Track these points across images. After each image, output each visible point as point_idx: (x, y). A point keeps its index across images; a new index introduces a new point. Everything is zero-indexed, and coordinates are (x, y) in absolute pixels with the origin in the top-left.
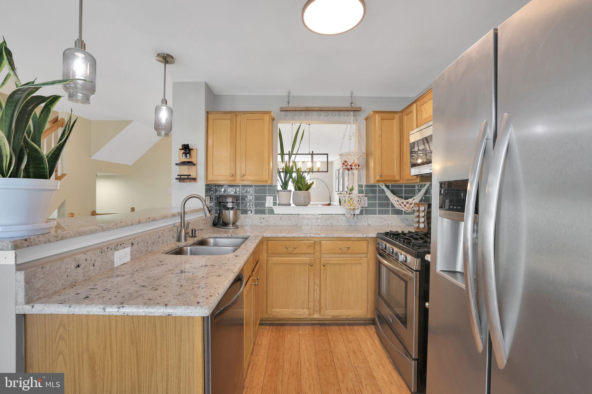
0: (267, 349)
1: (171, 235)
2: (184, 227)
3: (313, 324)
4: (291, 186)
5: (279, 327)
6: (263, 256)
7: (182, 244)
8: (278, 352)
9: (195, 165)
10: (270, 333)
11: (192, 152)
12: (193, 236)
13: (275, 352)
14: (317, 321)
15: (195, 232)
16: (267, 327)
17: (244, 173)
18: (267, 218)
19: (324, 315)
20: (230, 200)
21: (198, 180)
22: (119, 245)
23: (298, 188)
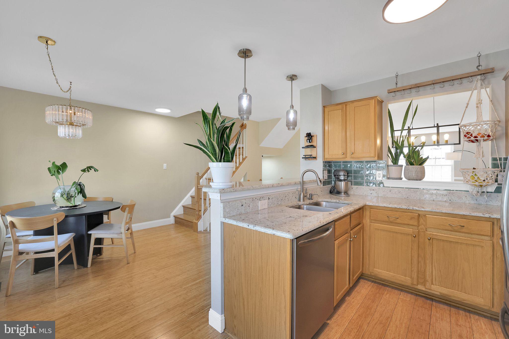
0: (364, 298)
1: (294, 196)
2: (303, 192)
3: (417, 295)
4: (402, 161)
5: (380, 286)
6: (366, 221)
7: (301, 203)
8: (373, 303)
9: (315, 147)
10: (370, 287)
11: (313, 138)
12: (311, 198)
13: (370, 302)
14: (424, 294)
15: (312, 196)
16: (370, 283)
17: (353, 151)
18: (377, 190)
19: (429, 289)
20: (342, 173)
21: (318, 158)
22: (261, 198)
23: (410, 163)
